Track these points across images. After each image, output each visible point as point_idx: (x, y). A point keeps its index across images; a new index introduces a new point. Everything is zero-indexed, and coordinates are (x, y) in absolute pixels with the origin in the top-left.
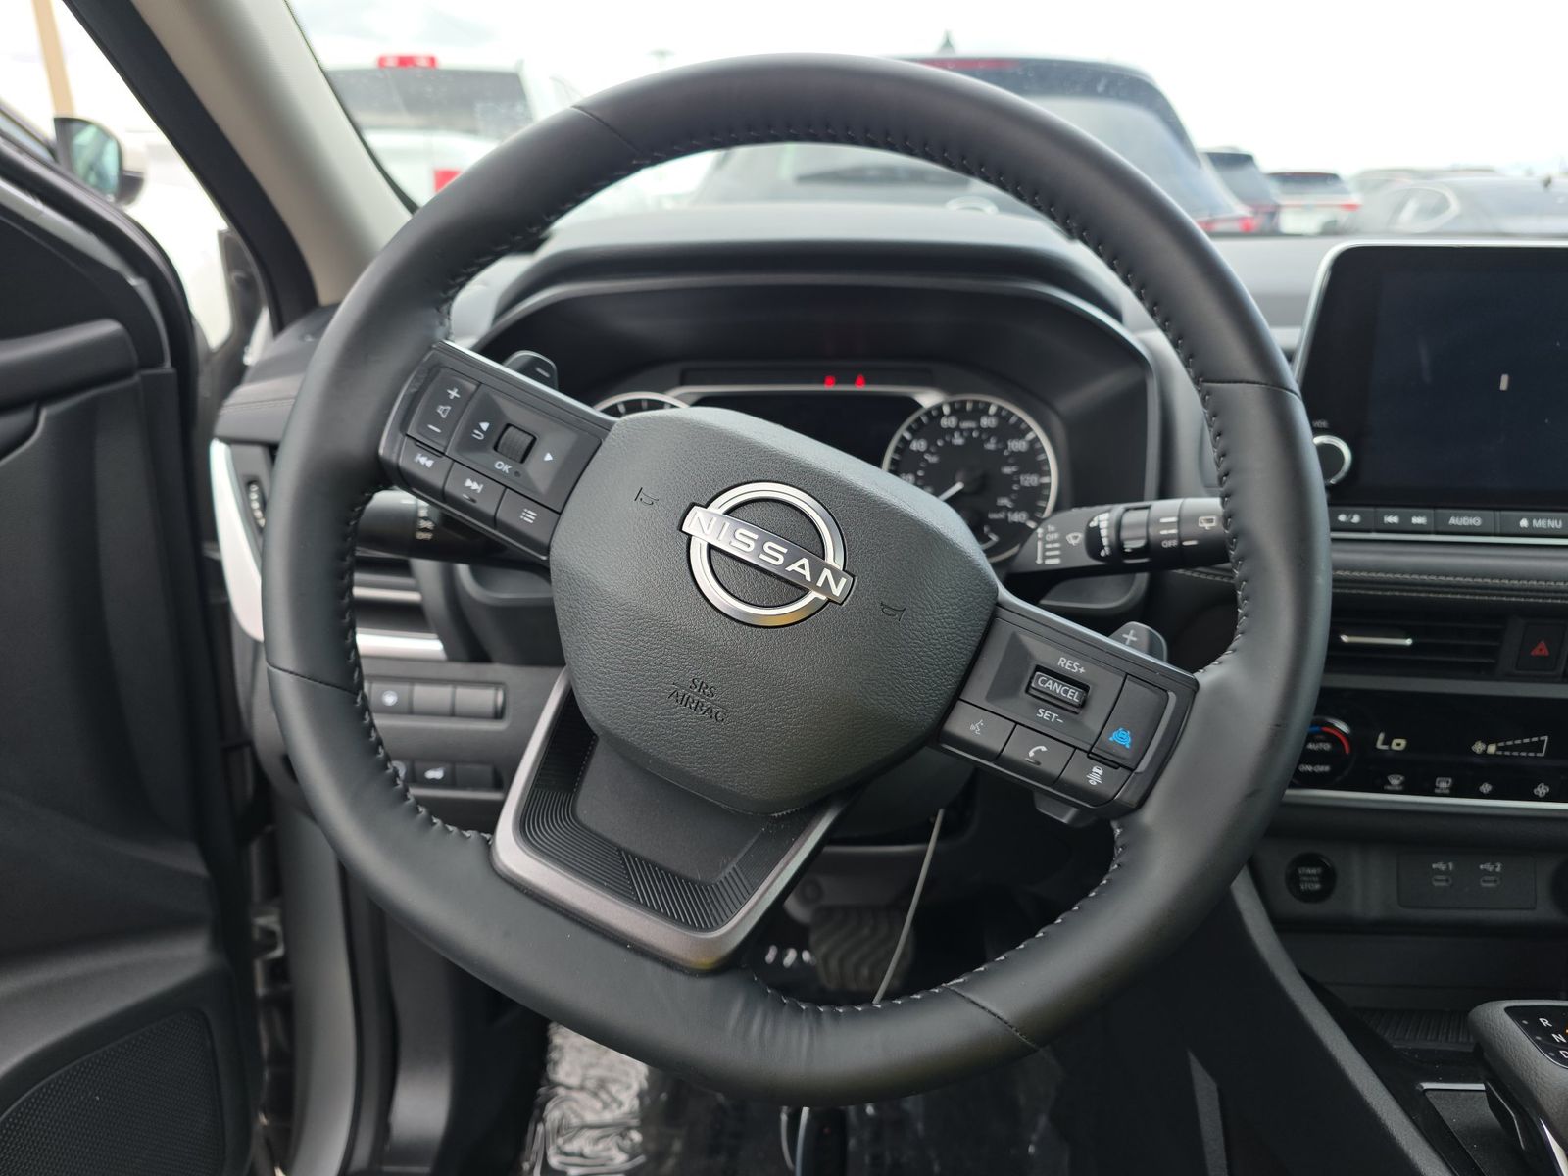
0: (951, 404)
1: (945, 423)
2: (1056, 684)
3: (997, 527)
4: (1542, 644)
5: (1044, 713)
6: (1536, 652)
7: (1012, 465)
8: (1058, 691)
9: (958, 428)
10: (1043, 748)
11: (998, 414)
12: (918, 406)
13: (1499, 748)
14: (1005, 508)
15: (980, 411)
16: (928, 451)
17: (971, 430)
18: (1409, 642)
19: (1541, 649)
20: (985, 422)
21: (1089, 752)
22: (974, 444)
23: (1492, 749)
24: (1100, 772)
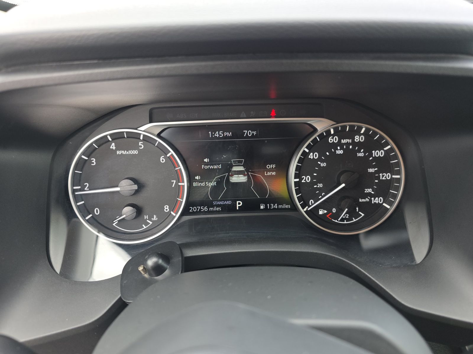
0: (336, 129)
1: (330, 140)
3: (364, 207)
7: (374, 167)
9: (339, 144)
11: (365, 134)
12: (315, 130)
14: (369, 194)
15: (355, 132)
16: (320, 159)
17: (348, 144)
20: (357, 139)
22: (350, 154)
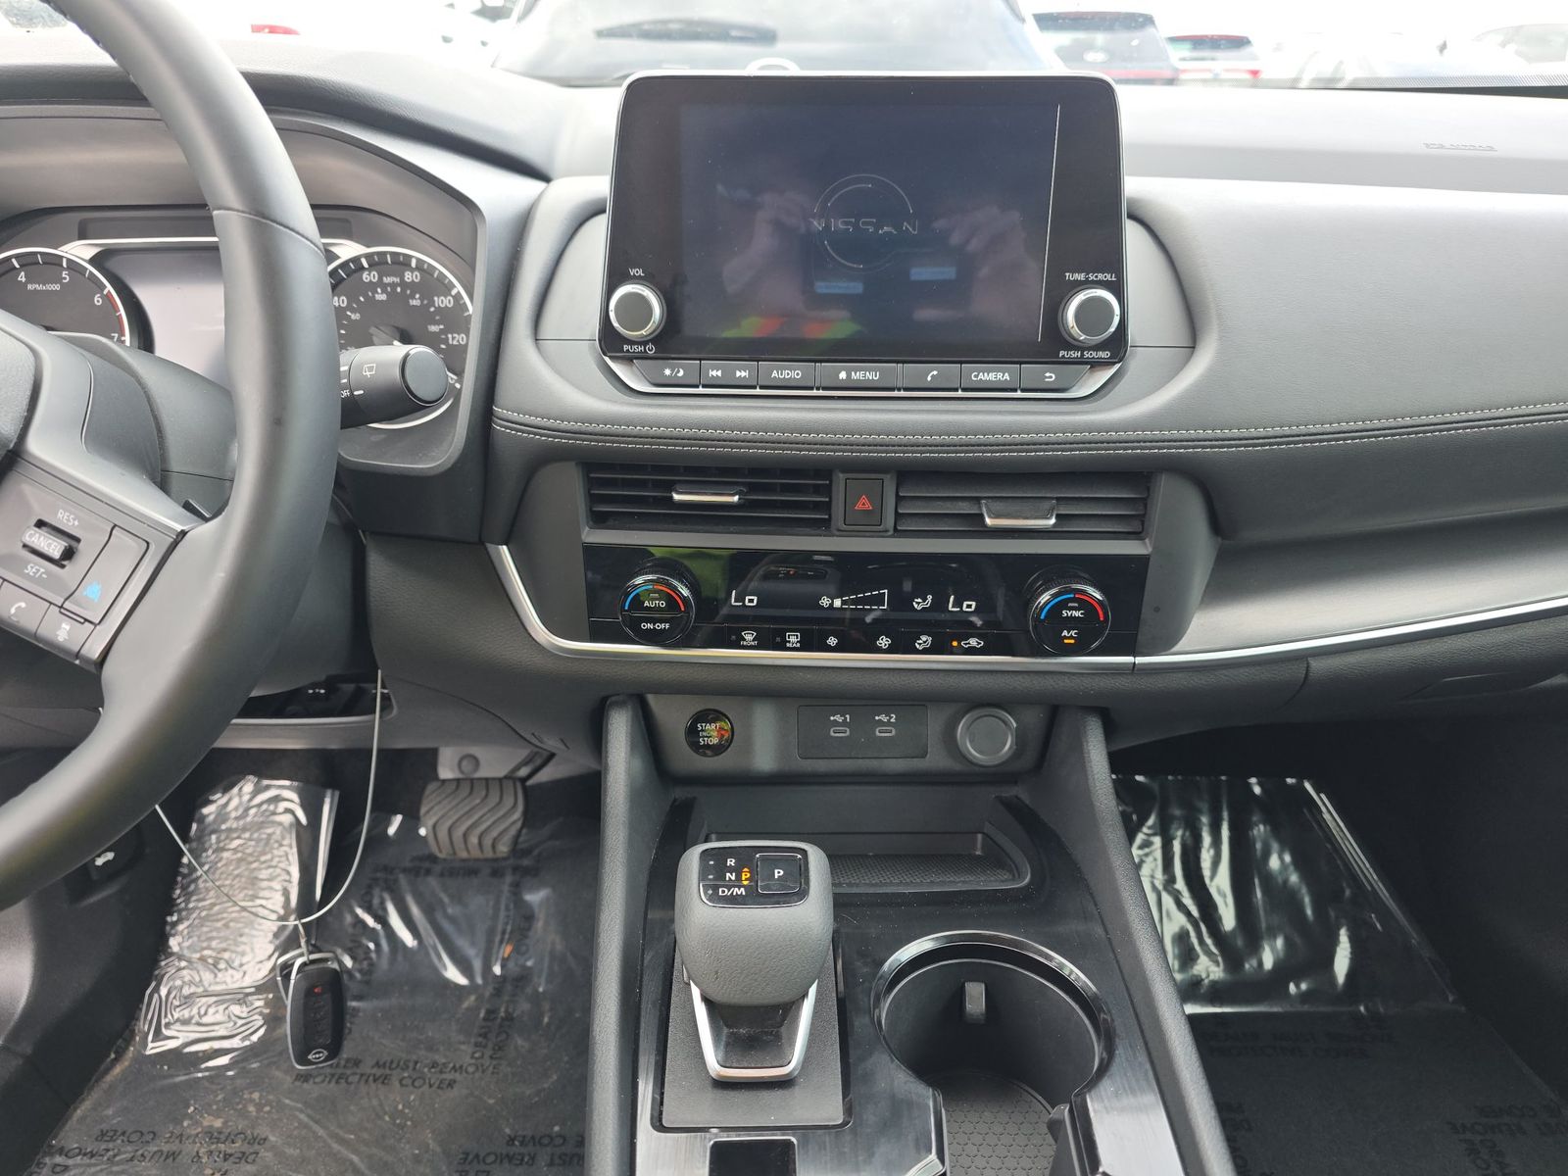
2: (42, 538)
4: (864, 499)
5: (32, 567)
6: (859, 506)
8: (42, 545)
10: (23, 605)
13: (844, 602)
18: (736, 498)
19: (864, 504)
21: (61, 607)
23: (837, 603)
24: (68, 628)
